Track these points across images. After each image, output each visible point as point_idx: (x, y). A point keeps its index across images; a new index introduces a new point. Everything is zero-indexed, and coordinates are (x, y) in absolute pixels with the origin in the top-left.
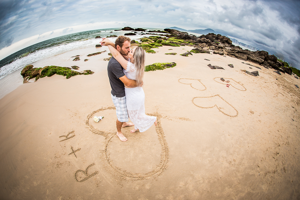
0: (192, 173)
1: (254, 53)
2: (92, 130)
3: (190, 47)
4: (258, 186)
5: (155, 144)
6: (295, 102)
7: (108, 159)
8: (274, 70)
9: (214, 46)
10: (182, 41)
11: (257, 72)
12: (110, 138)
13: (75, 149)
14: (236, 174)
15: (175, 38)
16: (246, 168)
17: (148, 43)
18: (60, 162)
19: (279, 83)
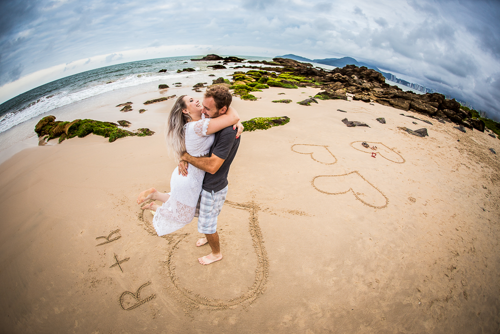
0: (305, 301)
1: (421, 97)
2: (148, 228)
3: (315, 89)
4: (416, 323)
5: (248, 254)
6: (489, 179)
7: (171, 275)
8: (454, 124)
9: (354, 87)
10: (302, 78)
11: (426, 130)
12: (176, 242)
13: (120, 258)
14: (379, 303)
15: (291, 74)
16: (397, 294)
17: (245, 82)
18: (97, 279)
19: (462, 147)
